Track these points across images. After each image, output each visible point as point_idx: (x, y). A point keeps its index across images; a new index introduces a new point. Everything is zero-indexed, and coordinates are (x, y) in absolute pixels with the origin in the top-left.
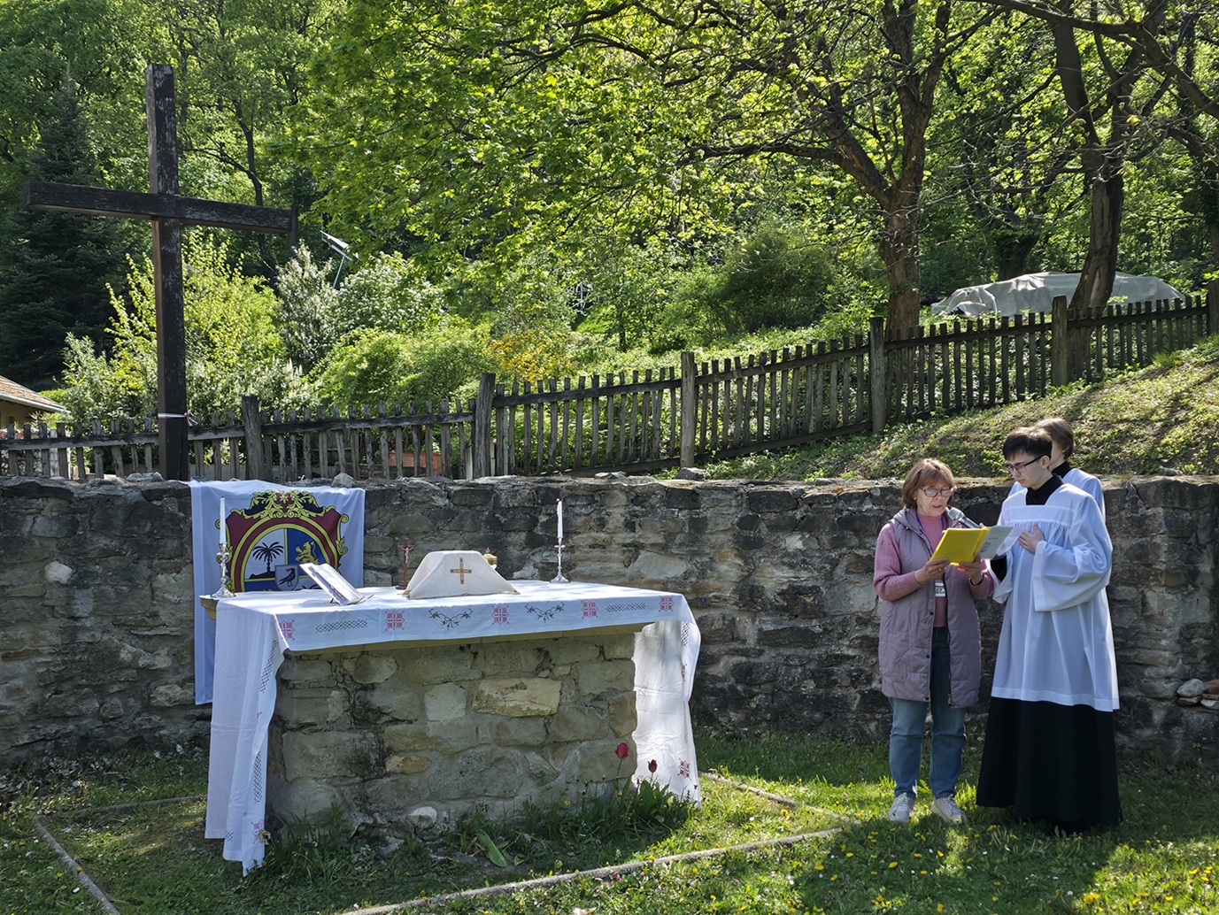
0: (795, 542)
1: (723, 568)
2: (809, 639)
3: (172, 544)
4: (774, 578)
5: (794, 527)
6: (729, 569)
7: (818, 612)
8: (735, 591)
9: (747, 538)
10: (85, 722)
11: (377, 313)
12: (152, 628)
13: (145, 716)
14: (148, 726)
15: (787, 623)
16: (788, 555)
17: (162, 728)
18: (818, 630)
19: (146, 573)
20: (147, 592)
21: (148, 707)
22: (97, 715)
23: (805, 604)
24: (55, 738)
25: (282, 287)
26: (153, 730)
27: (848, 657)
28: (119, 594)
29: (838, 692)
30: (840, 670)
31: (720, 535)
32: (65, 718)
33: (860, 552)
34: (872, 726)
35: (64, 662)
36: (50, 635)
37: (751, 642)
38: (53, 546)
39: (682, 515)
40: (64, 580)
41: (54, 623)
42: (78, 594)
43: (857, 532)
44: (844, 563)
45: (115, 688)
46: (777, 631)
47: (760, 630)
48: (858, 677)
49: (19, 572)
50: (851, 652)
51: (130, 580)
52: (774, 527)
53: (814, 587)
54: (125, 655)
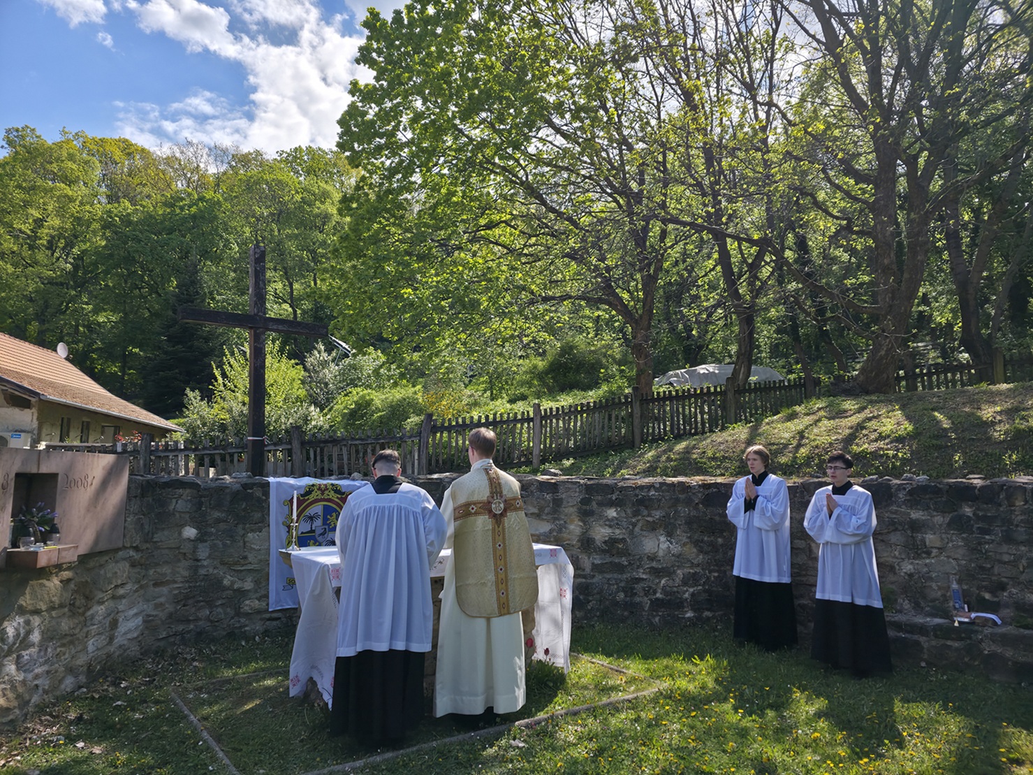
0: (612, 513)
1: (572, 527)
2: (620, 568)
3: (257, 515)
4: (601, 533)
5: (612, 504)
6: (575, 527)
7: (625, 553)
8: (578, 541)
9: (586, 510)
10: (200, 623)
11: (359, 379)
12: (243, 565)
13: (236, 619)
14: (237, 625)
15: (608, 560)
16: (608, 520)
17: (246, 626)
18: (626, 563)
19: (242, 532)
20: (241, 544)
21: (238, 614)
22: (208, 619)
23: (618, 548)
24: (182, 634)
25: (308, 365)
26: (241, 627)
27: (643, 579)
28: (225, 545)
29: (638, 599)
30: (639, 587)
31: (570, 509)
32: (188, 621)
33: (649, 519)
34: (657, 619)
35: (190, 587)
36: (183, 570)
37: (588, 570)
38: (187, 516)
39: (548, 497)
40: (193, 537)
41: (184, 563)
42: (200, 545)
43: (646, 507)
44: (640, 525)
45: (220, 602)
46: (602, 564)
47: (593, 564)
48: (648, 591)
49: (166, 533)
50: (644, 576)
51: (232, 537)
52: (600, 504)
53: (624, 539)
54: (226, 582)
